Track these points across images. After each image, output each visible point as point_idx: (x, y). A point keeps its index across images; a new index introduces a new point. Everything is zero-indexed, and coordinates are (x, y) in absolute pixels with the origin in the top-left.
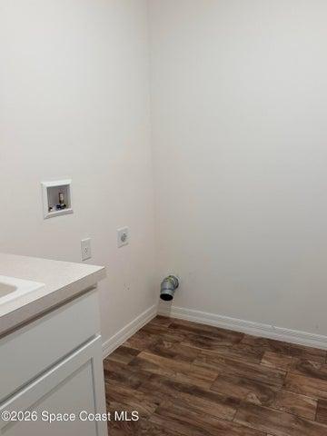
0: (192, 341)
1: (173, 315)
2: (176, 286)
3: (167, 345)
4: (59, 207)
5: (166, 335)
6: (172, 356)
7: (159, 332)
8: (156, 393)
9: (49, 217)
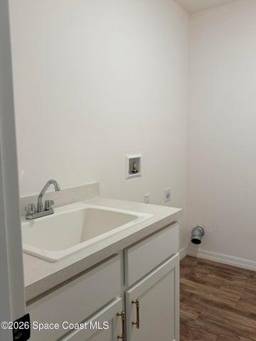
0: (216, 274)
1: (199, 255)
2: (202, 234)
3: (198, 276)
4: (133, 172)
5: (197, 269)
6: (203, 283)
7: (190, 266)
8: (196, 306)
9: (129, 178)
